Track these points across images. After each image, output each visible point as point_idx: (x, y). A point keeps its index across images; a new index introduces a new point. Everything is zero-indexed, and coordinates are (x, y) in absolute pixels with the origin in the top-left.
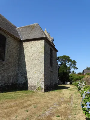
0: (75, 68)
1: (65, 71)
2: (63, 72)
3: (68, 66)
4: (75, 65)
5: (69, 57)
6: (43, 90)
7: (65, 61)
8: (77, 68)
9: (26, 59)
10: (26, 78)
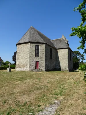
0: (84, 59)
1: (76, 61)
2: (75, 62)
3: (78, 58)
4: (83, 57)
5: (79, 52)
6: (68, 71)
7: (76, 55)
8: (85, 59)
9: (59, 57)
10: (60, 66)
